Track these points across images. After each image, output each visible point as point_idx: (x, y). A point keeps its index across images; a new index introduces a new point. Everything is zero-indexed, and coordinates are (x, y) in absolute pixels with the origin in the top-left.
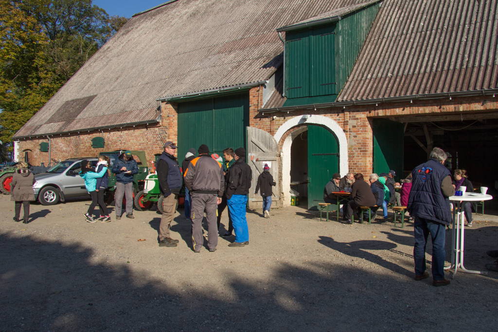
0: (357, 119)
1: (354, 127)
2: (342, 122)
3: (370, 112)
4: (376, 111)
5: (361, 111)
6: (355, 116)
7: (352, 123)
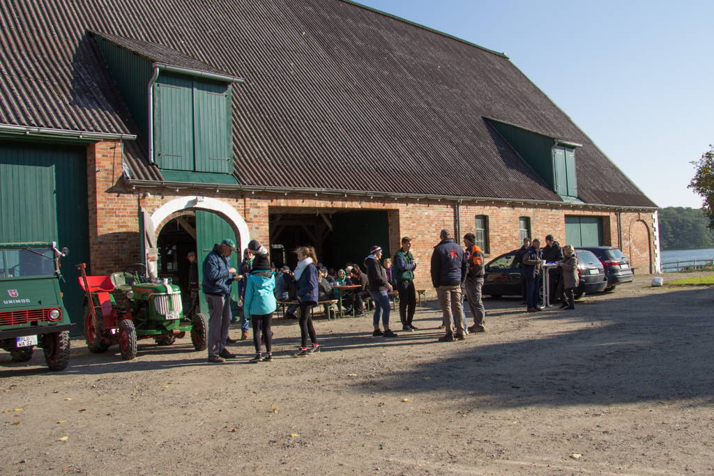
0: (259, 207)
1: (256, 216)
2: (242, 210)
3: (272, 201)
4: (278, 200)
5: (263, 199)
6: (256, 204)
7: (253, 211)
